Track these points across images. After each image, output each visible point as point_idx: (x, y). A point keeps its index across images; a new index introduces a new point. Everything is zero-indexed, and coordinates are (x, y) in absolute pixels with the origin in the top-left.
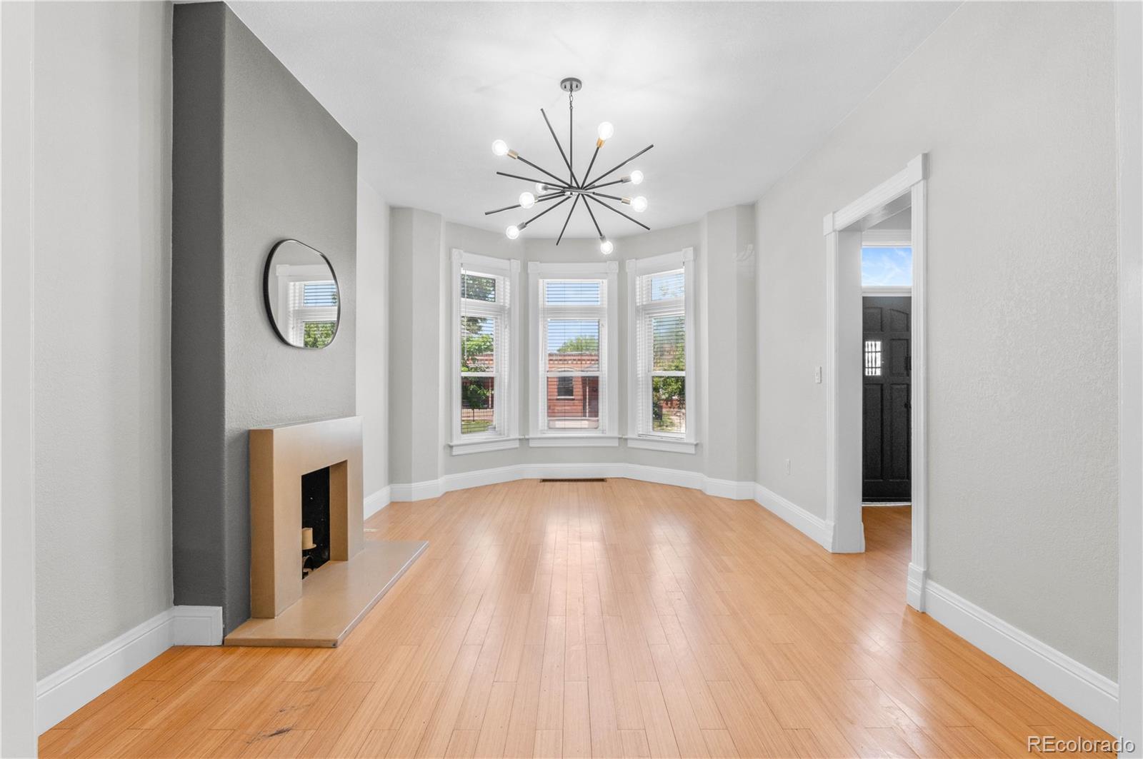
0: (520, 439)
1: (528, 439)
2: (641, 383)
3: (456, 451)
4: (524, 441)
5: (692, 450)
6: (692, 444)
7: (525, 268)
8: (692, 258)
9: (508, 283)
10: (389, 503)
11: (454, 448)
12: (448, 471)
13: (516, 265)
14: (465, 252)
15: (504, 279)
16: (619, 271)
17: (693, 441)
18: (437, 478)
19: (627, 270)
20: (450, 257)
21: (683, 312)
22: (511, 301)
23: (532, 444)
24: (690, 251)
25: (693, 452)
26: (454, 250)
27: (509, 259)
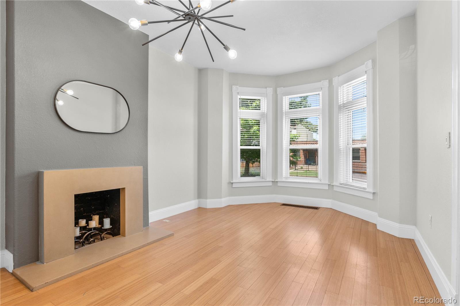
0: (272, 181)
1: (277, 182)
2: (342, 152)
3: (234, 186)
4: (275, 182)
5: (371, 197)
6: (370, 193)
7: (275, 92)
8: (371, 67)
9: (266, 100)
10: (197, 207)
11: (233, 184)
12: (231, 195)
13: (270, 91)
14: (239, 86)
15: (265, 98)
16: (329, 86)
17: (372, 191)
18: (221, 198)
19: (334, 84)
20: (231, 90)
21: (366, 105)
22: (267, 109)
23: (279, 184)
24: (370, 63)
25: (372, 198)
26: (233, 86)
27: (266, 88)
